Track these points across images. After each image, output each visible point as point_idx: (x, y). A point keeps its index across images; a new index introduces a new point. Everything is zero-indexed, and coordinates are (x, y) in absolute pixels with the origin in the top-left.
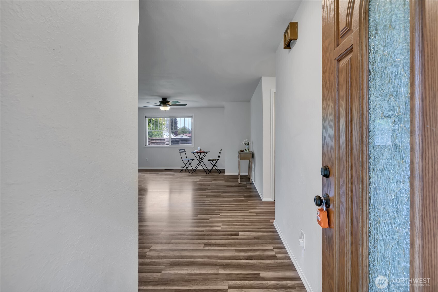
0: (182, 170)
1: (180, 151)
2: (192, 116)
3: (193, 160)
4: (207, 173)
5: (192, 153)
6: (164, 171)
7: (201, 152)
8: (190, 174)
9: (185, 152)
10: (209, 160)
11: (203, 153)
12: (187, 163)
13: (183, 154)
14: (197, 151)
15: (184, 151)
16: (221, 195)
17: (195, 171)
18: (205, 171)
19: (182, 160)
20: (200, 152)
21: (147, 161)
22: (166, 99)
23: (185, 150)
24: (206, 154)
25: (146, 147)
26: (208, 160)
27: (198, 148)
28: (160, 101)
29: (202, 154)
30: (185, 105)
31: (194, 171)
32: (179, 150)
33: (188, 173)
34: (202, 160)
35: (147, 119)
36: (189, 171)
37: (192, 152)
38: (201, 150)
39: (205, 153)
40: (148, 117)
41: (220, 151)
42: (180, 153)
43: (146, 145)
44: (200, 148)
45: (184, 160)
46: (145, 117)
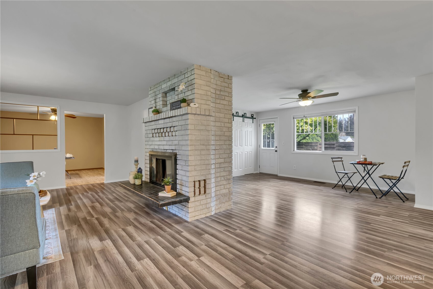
0: (335, 186)
1: (334, 160)
3: (354, 173)
4: (378, 197)
5: (351, 163)
6: (313, 183)
7: (367, 162)
8: (347, 193)
9: (342, 161)
10: (382, 177)
11: (371, 164)
12: (343, 177)
13: (338, 165)
14: (358, 161)
15: (340, 159)
16: (387, 254)
17: (357, 190)
18: (373, 192)
19: (336, 172)
20: (365, 163)
21: (295, 169)
22: (307, 90)
23: (341, 158)
24: (375, 167)
25: (293, 152)
26: (380, 177)
28: (299, 95)
29: (369, 167)
30: (336, 94)
31: (355, 189)
32: (332, 158)
33: (343, 192)
34: (370, 175)
35: (295, 120)
36: (346, 189)
38: (366, 159)
39: (374, 165)
40: (296, 118)
41: (405, 163)
42: (333, 161)
43: (294, 151)
44: (364, 157)
45: (338, 172)
46: (293, 119)
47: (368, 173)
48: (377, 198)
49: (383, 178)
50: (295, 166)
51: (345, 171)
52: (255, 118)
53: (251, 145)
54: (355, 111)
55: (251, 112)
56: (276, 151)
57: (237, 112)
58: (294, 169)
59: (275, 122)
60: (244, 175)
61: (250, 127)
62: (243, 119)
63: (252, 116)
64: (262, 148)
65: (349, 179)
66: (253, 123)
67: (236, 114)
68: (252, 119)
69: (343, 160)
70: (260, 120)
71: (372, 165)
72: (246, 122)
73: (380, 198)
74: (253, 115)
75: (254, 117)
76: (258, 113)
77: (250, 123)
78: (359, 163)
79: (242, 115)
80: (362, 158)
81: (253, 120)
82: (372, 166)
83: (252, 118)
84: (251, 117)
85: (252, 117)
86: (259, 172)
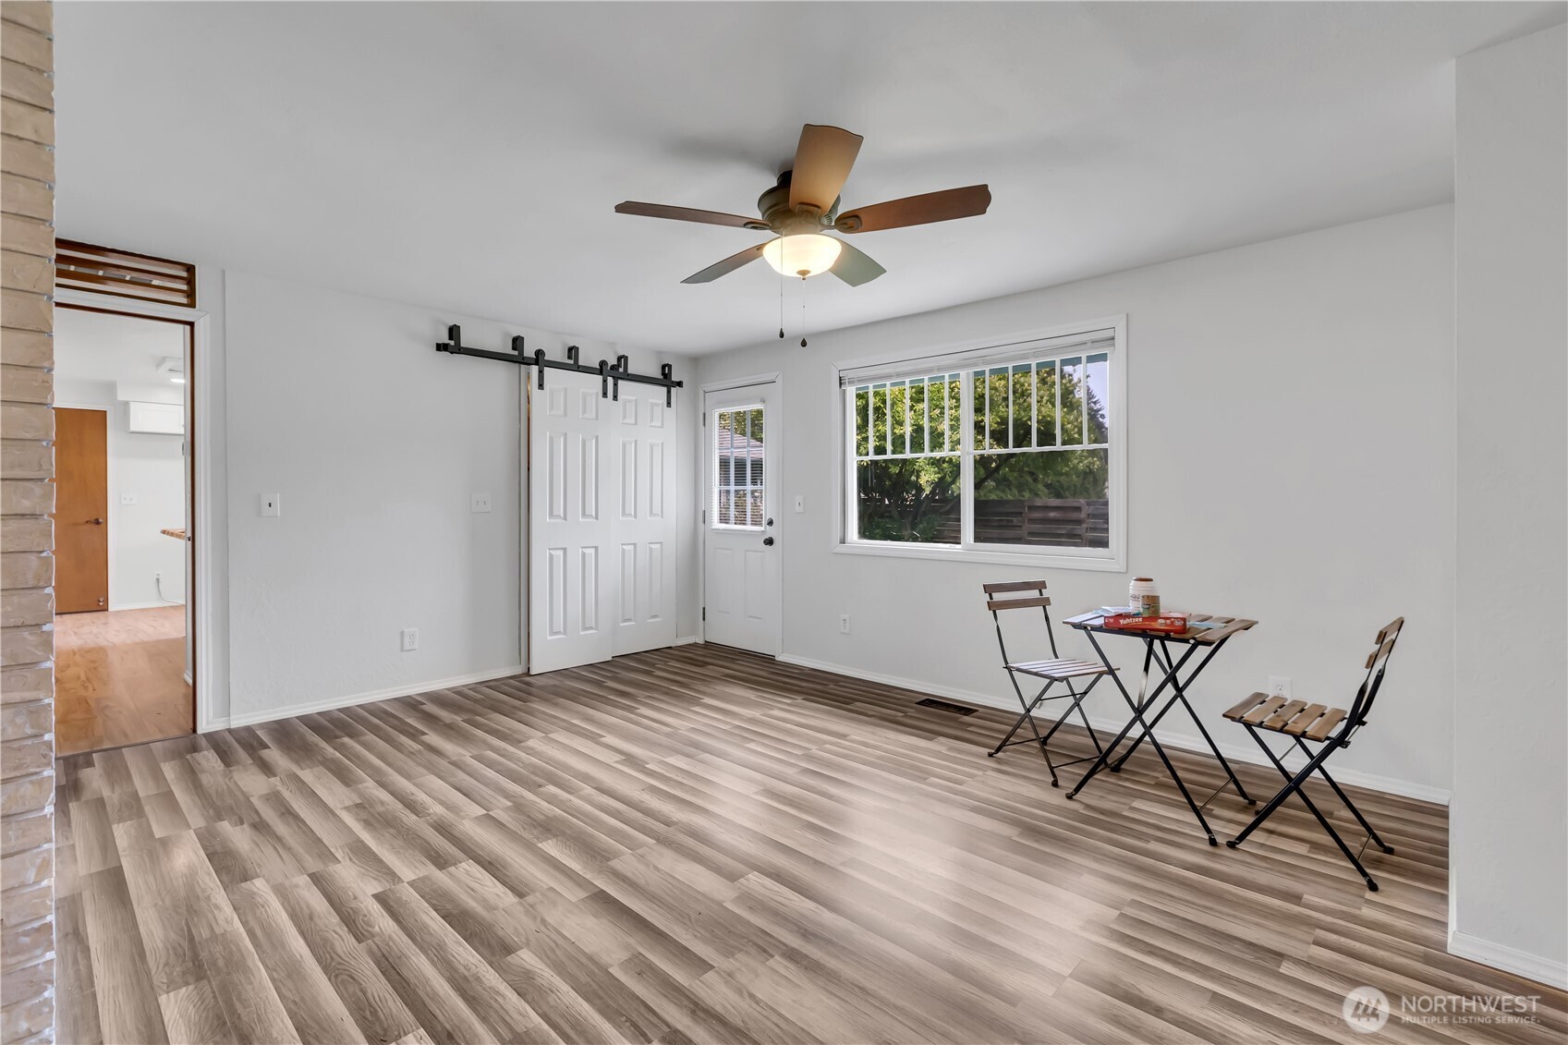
0: (1007, 739)
1: (998, 597)
2: (1108, 334)
3: (1101, 674)
5: (1076, 626)
7: (1160, 624)
9: (1044, 603)
10: (1245, 719)
11: (1179, 632)
12: (1040, 697)
14: (1114, 611)
15: (1034, 594)
17: (1115, 770)
18: (1192, 805)
19: (1009, 669)
20: (1148, 630)
23: (1041, 586)
24: (1202, 652)
25: (841, 548)
26: (1224, 716)
27: (1133, 587)
29: (1175, 648)
32: (989, 589)
34: (1179, 690)
36: (1051, 769)
37: (1076, 620)
38: (1152, 602)
39: (1198, 643)
42: (994, 607)
43: (843, 541)
44: (1142, 589)
45: (1019, 670)
46: (841, 384)
47: (1172, 678)
48: (1213, 842)
49: (1248, 726)
50: (846, 616)
51: (1057, 657)
52: (680, 384)
53: (657, 509)
54: (1113, 338)
55: (659, 353)
56: (769, 542)
57: (570, 349)
58: (843, 633)
59: (763, 401)
60: (610, 659)
61: (653, 424)
62: (605, 381)
63: (663, 374)
64: (717, 524)
65: (1077, 704)
66: (669, 404)
67: (569, 358)
68: (665, 389)
69: (1048, 599)
70: (705, 392)
71: (1186, 641)
72: (630, 401)
73: (1232, 845)
74: (670, 366)
75: (675, 378)
76: (697, 361)
77: (653, 405)
78: (1116, 626)
79: (603, 363)
80: (1135, 598)
81: (669, 392)
82: (1187, 646)
83: (666, 382)
84: (662, 377)
85: (666, 379)
86: (701, 641)
